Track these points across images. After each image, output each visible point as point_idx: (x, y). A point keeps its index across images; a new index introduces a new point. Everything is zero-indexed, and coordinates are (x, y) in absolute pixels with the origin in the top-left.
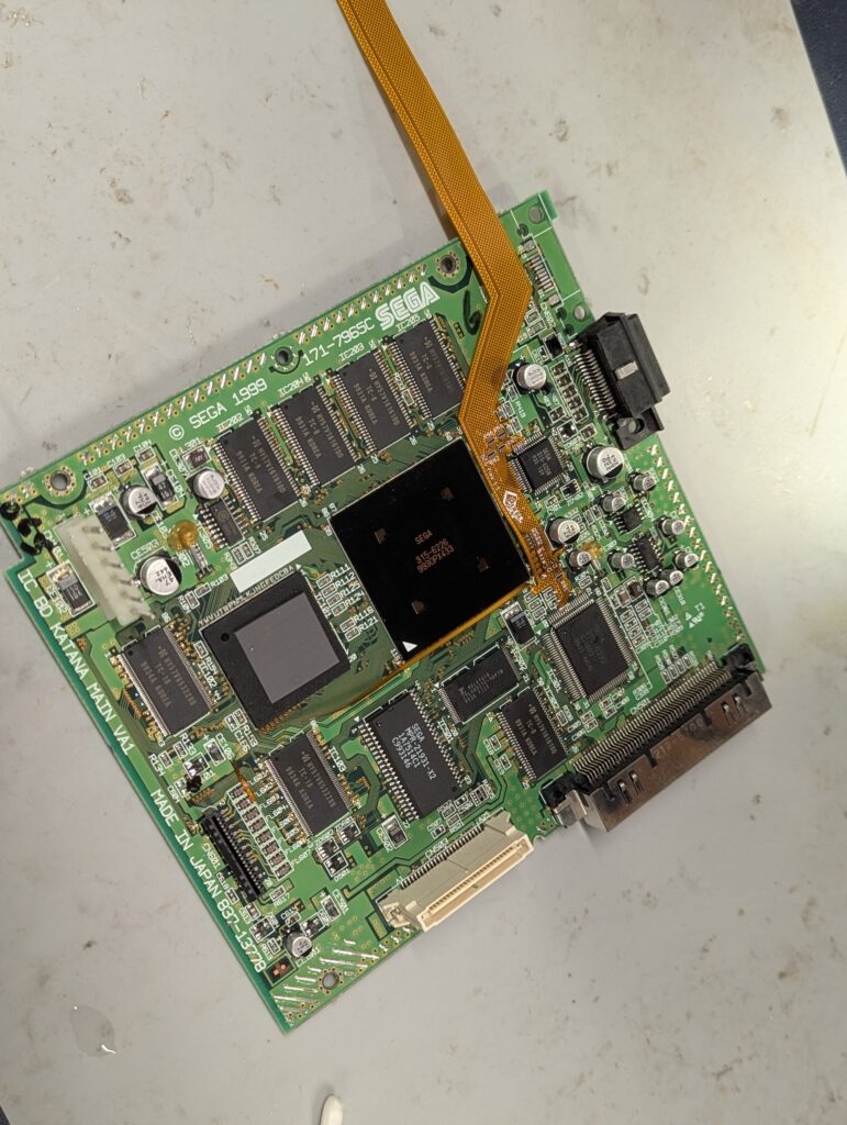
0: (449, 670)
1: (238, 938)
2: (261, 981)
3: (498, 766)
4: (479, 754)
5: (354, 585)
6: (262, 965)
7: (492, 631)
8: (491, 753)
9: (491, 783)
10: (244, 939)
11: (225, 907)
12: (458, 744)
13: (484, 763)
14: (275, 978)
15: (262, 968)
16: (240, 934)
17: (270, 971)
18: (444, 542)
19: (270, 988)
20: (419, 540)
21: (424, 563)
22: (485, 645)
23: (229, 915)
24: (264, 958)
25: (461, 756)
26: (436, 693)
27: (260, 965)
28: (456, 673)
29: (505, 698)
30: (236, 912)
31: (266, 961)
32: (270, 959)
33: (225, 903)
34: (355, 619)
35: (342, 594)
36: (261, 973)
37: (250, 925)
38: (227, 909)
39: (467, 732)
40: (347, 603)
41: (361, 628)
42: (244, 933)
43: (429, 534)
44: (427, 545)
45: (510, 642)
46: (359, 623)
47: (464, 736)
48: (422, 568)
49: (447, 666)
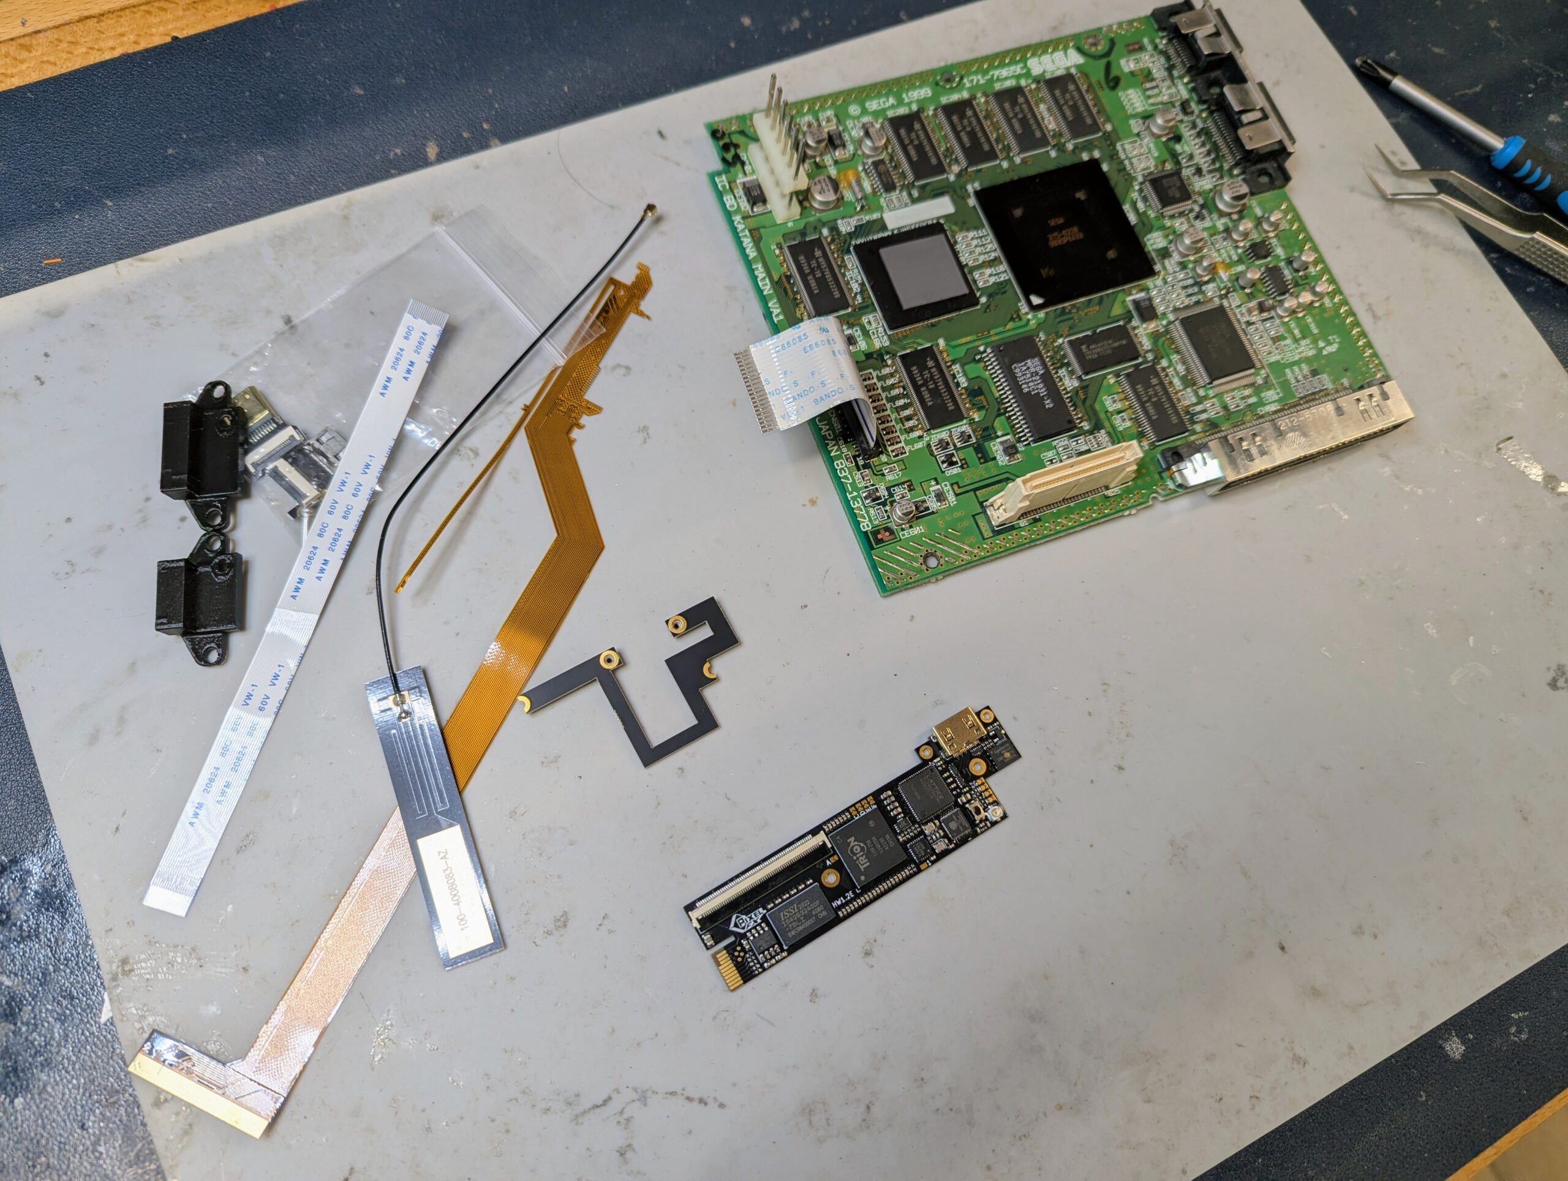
0: (1072, 332)
1: (849, 497)
2: (866, 542)
3: (1117, 420)
4: (1097, 406)
5: (990, 246)
6: (868, 525)
7: (1117, 310)
8: (1111, 409)
9: (1108, 433)
10: (854, 498)
11: (840, 466)
12: (1077, 393)
13: (1102, 416)
14: (879, 541)
15: (867, 529)
16: (851, 493)
17: (875, 533)
18: (1075, 229)
19: (872, 548)
20: (1053, 223)
21: (1056, 241)
22: (1110, 320)
23: (844, 474)
24: (870, 520)
25: (1080, 404)
26: (1060, 347)
27: (866, 526)
28: (1081, 335)
29: (1127, 366)
30: (850, 473)
31: (872, 523)
32: (876, 522)
33: (842, 464)
34: (988, 271)
35: (978, 250)
36: (866, 532)
37: (861, 489)
38: (842, 469)
39: (1087, 386)
40: (982, 258)
41: (992, 280)
42: (855, 494)
43: (1061, 221)
44: (1059, 228)
45: (1135, 322)
46: (990, 275)
47: (1084, 388)
48: (1053, 244)
49: (1071, 328)
